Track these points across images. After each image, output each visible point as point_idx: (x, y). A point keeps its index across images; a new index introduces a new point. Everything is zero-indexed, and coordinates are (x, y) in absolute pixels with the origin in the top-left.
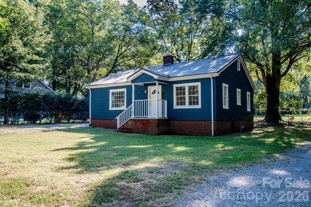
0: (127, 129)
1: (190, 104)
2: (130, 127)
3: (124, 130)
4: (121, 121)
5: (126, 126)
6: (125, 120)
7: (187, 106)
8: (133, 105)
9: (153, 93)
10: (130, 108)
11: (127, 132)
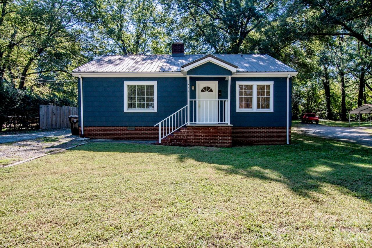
0: (178, 140)
1: (258, 106)
2: (185, 137)
3: (173, 143)
4: (165, 128)
5: (177, 136)
6: (174, 127)
7: (254, 109)
8: (188, 105)
9: (203, 91)
10: (183, 110)
11: (180, 145)
